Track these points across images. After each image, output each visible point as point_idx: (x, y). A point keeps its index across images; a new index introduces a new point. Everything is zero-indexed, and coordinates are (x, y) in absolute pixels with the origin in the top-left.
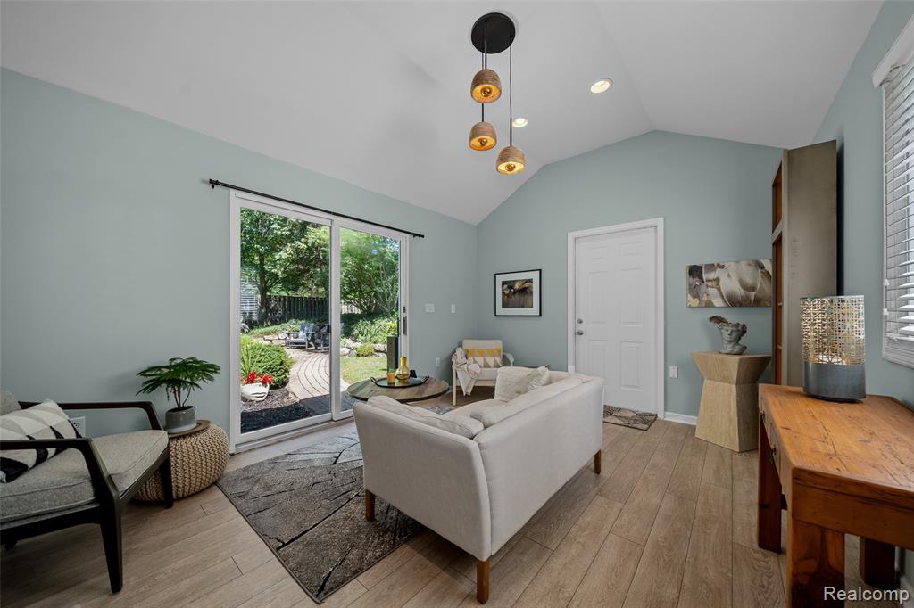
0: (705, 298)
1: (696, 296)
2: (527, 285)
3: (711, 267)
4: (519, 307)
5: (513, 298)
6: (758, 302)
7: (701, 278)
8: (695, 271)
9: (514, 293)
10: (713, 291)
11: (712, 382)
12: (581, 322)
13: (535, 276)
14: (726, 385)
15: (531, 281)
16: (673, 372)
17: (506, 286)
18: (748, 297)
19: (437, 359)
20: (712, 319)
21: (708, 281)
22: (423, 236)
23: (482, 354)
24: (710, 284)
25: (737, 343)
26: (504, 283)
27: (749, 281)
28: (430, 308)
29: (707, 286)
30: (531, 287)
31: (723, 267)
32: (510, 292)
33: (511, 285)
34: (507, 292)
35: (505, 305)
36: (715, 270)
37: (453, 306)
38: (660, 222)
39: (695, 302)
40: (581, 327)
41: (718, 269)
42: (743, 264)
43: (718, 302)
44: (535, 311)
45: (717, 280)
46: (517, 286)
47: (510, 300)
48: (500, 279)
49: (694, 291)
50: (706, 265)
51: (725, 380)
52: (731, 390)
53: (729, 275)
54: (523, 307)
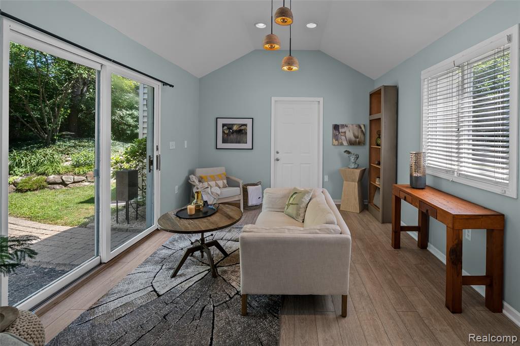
0: (340, 141)
1: (337, 140)
2: (243, 128)
3: (343, 126)
4: (236, 143)
5: (232, 136)
6: (359, 143)
7: (339, 131)
8: (336, 127)
9: (233, 133)
10: (343, 138)
11: (348, 182)
12: (278, 153)
13: (249, 122)
14: (354, 183)
15: (246, 125)
16: (326, 178)
17: (225, 127)
18: (356, 141)
19: (177, 187)
20: (345, 151)
21: (342, 132)
22: (173, 86)
23: (213, 178)
24: (342, 134)
25: (356, 164)
26: (224, 125)
27: (357, 134)
28: (172, 145)
29: (341, 135)
30: (245, 130)
31: (347, 126)
32: (229, 131)
33: (230, 126)
34: (227, 132)
35: (224, 141)
36: (344, 128)
37: (186, 142)
38: (321, 100)
39: (336, 143)
40: (278, 156)
41: (345, 128)
42: (355, 126)
43: (345, 143)
44: (249, 145)
45: (345, 132)
46: (235, 128)
47: (229, 138)
48: (221, 122)
49: (336, 137)
50: (341, 125)
51: (353, 181)
52: (355, 185)
53: (349, 131)
54: (239, 142)
